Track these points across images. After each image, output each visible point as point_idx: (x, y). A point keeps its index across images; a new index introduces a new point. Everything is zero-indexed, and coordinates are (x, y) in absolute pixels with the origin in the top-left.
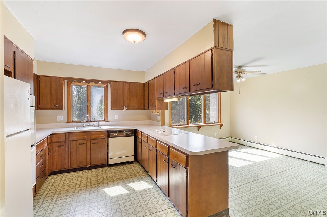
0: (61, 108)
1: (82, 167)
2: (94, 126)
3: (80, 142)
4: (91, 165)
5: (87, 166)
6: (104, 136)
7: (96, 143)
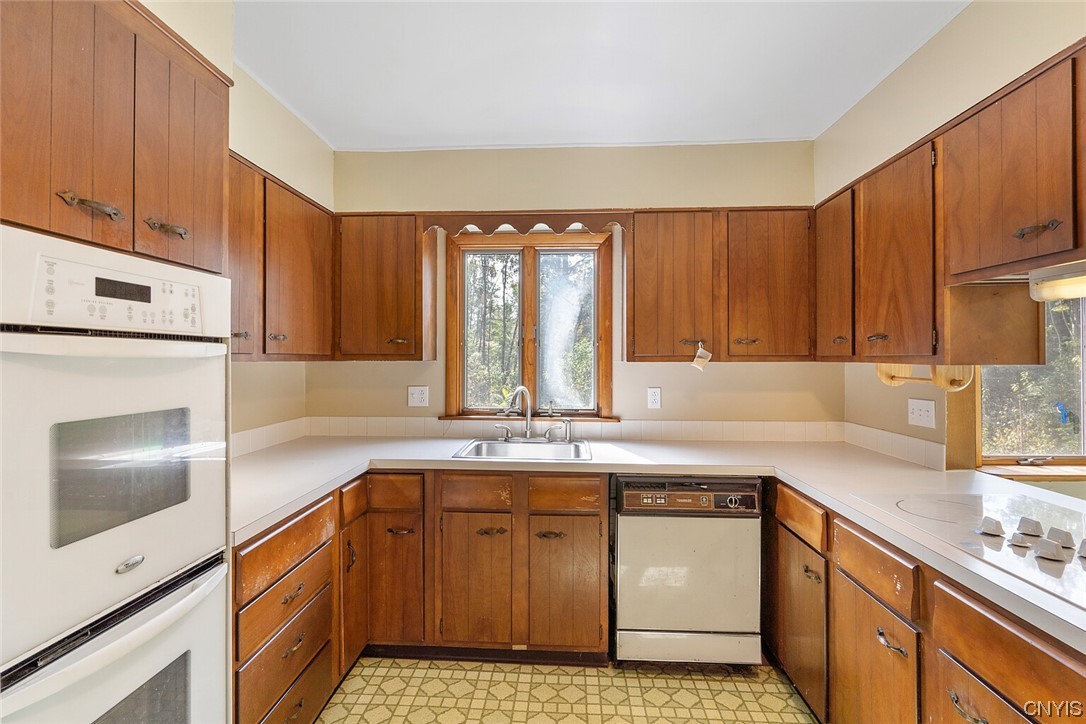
0: (408, 348)
1: (488, 646)
2: (551, 439)
3: (485, 521)
4: (529, 645)
5: (516, 647)
6: (597, 502)
7: (557, 535)
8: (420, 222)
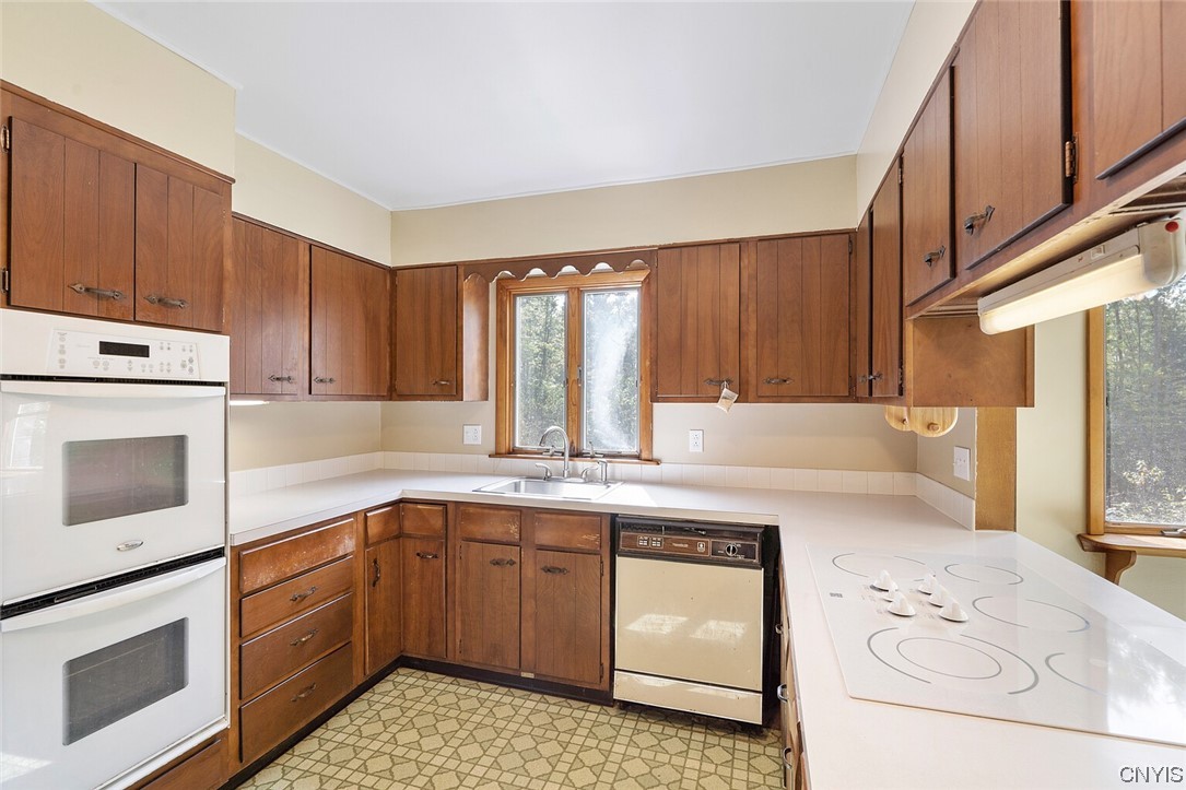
0: (451, 389)
1: (499, 670)
2: (587, 479)
3: (496, 552)
4: (536, 674)
5: (524, 675)
7: (561, 570)
8: (461, 271)
